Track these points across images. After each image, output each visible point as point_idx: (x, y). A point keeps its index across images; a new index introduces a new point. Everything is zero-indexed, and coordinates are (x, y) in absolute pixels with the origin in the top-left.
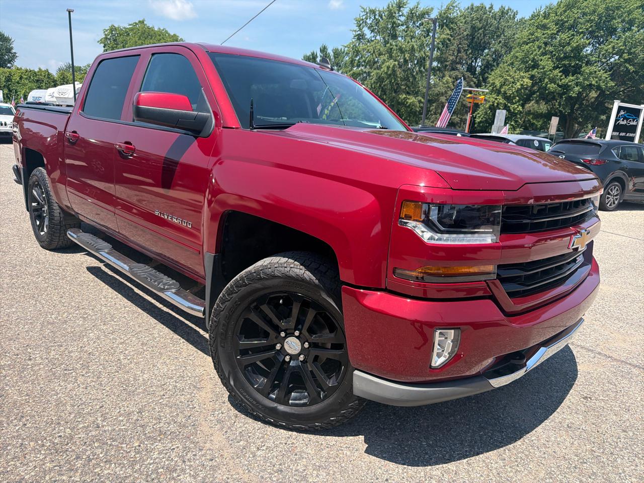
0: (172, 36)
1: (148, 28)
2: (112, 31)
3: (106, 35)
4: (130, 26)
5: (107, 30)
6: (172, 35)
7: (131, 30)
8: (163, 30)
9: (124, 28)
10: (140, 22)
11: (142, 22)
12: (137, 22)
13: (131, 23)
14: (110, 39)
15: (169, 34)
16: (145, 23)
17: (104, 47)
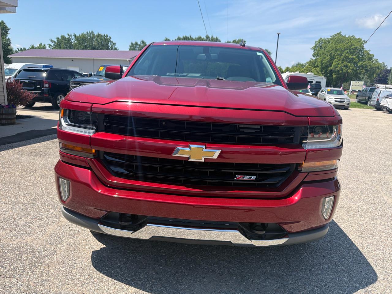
0: (357, 40)
1: (342, 36)
2: (320, 42)
3: (316, 44)
4: (331, 37)
5: (317, 41)
6: (357, 38)
7: (332, 39)
8: (352, 36)
9: (327, 39)
10: (338, 34)
11: (339, 34)
12: (336, 34)
13: (332, 35)
14: (318, 46)
15: (355, 39)
16: (341, 33)
17: (314, 51)
